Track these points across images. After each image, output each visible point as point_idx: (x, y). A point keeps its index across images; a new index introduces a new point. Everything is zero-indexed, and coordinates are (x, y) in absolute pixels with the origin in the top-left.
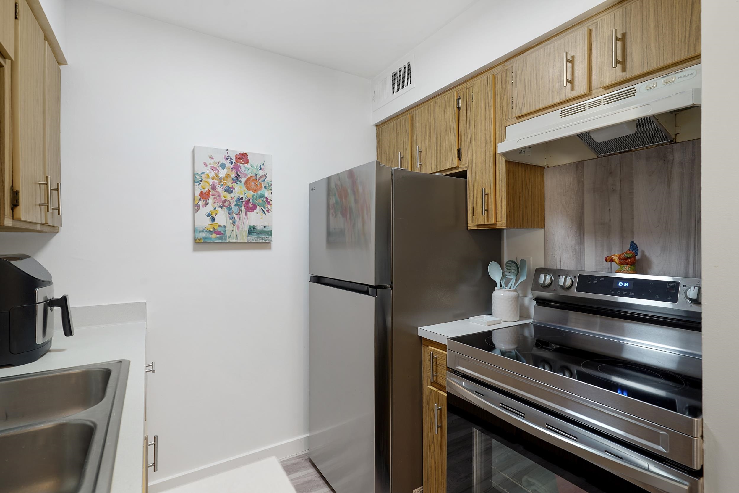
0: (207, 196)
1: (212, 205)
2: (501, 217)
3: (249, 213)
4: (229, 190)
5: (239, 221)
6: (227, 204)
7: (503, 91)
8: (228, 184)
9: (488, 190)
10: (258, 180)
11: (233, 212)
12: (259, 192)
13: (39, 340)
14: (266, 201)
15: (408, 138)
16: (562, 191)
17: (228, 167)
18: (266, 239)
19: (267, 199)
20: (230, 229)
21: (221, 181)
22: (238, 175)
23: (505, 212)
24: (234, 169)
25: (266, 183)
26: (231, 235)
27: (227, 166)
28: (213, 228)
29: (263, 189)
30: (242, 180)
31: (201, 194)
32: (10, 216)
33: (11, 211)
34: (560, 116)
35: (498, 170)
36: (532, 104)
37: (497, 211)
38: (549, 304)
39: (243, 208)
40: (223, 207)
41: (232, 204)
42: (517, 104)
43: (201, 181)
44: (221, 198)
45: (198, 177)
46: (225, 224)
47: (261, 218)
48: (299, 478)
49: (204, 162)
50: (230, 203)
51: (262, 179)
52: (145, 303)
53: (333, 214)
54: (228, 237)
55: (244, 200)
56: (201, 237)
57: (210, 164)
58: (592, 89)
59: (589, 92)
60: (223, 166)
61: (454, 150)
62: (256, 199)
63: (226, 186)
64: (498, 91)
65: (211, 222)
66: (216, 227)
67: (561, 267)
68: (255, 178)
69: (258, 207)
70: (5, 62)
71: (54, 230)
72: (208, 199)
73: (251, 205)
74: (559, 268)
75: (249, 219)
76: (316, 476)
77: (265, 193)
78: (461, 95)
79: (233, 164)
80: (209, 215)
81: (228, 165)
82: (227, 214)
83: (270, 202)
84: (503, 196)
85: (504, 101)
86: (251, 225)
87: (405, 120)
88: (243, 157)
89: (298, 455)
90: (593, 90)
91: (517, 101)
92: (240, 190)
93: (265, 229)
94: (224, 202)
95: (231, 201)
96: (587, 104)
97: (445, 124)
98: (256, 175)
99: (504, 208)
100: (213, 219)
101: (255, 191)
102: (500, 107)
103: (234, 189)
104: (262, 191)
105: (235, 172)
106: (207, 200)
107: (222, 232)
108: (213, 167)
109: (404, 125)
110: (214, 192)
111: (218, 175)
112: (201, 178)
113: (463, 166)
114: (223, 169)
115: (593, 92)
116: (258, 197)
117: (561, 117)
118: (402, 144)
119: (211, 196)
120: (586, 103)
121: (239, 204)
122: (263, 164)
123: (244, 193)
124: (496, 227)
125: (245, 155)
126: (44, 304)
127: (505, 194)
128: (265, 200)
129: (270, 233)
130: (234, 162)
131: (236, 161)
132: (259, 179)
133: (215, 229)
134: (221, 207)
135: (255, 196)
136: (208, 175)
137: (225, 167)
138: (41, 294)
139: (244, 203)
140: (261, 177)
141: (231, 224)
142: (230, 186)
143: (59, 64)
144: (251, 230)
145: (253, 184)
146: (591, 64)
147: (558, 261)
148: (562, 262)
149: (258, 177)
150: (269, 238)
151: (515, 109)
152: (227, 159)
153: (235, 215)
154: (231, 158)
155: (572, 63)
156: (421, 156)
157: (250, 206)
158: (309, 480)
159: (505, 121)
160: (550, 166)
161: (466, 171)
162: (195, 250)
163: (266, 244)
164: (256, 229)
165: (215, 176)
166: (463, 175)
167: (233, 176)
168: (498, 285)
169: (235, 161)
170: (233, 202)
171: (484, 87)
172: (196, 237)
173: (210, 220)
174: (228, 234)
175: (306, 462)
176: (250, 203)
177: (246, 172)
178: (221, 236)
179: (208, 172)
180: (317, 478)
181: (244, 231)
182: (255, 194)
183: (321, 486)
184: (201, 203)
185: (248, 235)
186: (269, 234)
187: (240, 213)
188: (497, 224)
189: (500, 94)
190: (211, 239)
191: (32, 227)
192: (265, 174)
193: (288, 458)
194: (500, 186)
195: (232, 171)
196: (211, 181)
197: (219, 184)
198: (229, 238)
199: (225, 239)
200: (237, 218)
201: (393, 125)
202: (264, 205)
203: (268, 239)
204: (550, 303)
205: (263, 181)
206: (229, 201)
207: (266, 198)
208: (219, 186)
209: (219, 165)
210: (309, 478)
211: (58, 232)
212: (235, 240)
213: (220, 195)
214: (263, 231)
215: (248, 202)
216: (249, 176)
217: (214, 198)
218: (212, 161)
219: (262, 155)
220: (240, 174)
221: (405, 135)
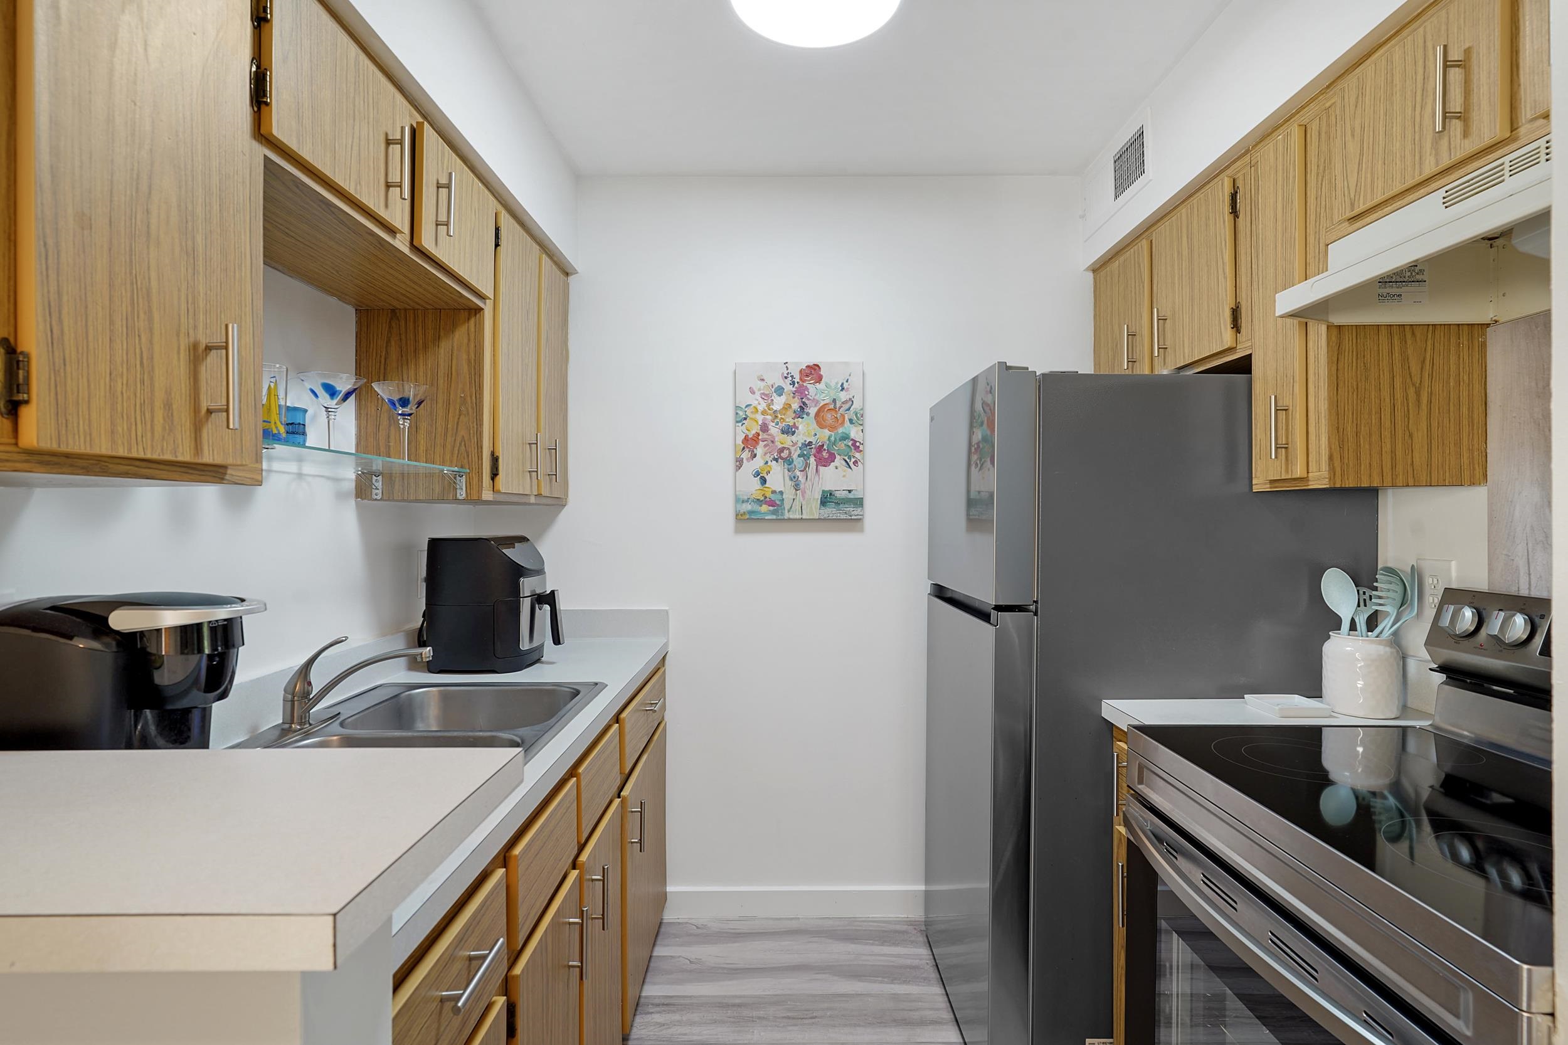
0: (754, 442)
1: (761, 457)
2: (1319, 462)
3: (821, 469)
4: (789, 431)
5: (805, 484)
6: (785, 454)
7: (1323, 161)
8: (787, 420)
9: (1288, 398)
10: (837, 409)
11: (795, 467)
12: (840, 430)
13: (525, 645)
14: (852, 445)
15: (1144, 291)
16: (1533, 384)
17: (787, 392)
18: (853, 513)
19: (855, 442)
20: (790, 496)
21: (776, 417)
22: (804, 403)
23: (1325, 449)
24: (797, 394)
25: (852, 412)
26: (791, 507)
27: (785, 390)
28: (763, 495)
29: (847, 423)
30: (810, 412)
31: (746, 440)
32: (490, 487)
33: (491, 482)
34: (1444, 203)
35: (1311, 350)
36: (1376, 184)
37: (1310, 446)
38: (1483, 686)
39: (812, 460)
40: (780, 460)
41: (793, 454)
42: (1346, 189)
43: (745, 419)
44: (776, 444)
45: (741, 413)
46: (782, 489)
47: (844, 476)
48: (898, 956)
49: (750, 388)
50: (790, 453)
51: (846, 406)
52: (667, 611)
53: (977, 464)
54: (786, 511)
55: (813, 446)
56: (745, 511)
57: (759, 390)
58: (1518, 123)
59: (1512, 132)
60: (780, 391)
61: (1223, 311)
62: (834, 443)
63: (784, 423)
64: (1313, 162)
65: (760, 486)
66: (769, 495)
67: (1529, 589)
68: (832, 407)
69: (838, 457)
70: (485, 303)
71: (559, 503)
72: (755, 447)
73: (825, 454)
74: (1524, 592)
75: (822, 478)
76: (927, 963)
77: (850, 431)
78: (1240, 183)
79: (796, 385)
80: (757, 474)
81: (788, 388)
82: (786, 471)
83: (859, 447)
84: (1323, 411)
85: (1324, 184)
86: (826, 490)
87: (1138, 254)
88: (813, 372)
89: (908, 919)
90: (1522, 125)
91: (1346, 183)
92: (807, 430)
93: (851, 496)
94: (781, 450)
95: (792, 449)
96: (1507, 164)
97: (1207, 254)
98: (834, 401)
99: (1323, 439)
100: (764, 481)
101: (832, 428)
102: (1316, 198)
103: (797, 428)
104: (845, 428)
105: (798, 398)
106: (755, 450)
107: (778, 502)
108: (763, 394)
109: (1137, 265)
110: (765, 436)
111: (771, 407)
112: (746, 415)
113: (1245, 346)
114: (780, 395)
115: (1522, 131)
116: (838, 439)
117: (1446, 207)
118: (1133, 307)
119: (760, 442)
120: (1503, 164)
121: (805, 453)
122: (848, 380)
123: (813, 433)
124: (1308, 485)
125: (816, 368)
126: (531, 599)
127: (1326, 406)
128: (850, 444)
129: (859, 502)
130: (798, 383)
131: (801, 379)
132: (840, 408)
133: (766, 497)
134: (776, 460)
135: (833, 437)
136: (755, 408)
137: (783, 392)
138: (528, 586)
139: (813, 451)
140: (843, 403)
141: (792, 488)
142: (791, 424)
143: (567, 274)
144: (826, 498)
145: (829, 416)
146: (1516, 60)
147: (1522, 574)
148: (1532, 577)
149: (838, 405)
150: (858, 511)
151: (1342, 201)
152: (786, 378)
153: (798, 473)
154: (792, 376)
155: (1465, 68)
156: (1166, 330)
157: (823, 456)
158: (914, 965)
159: (1326, 232)
160: (1502, 320)
161: (1250, 355)
162: (737, 531)
163: (854, 523)
164: (834, 495)
165: (766, 408)
166: (1243, 366)
167: (795, 406)
168: (1346, 625)
169: (799, 381)
170: (796, 450)
171: (1280, 159)
172: (738, 510)
173: (759, 482)
174: (787, 506)
175: (919, 934)
176: (825, 450)
177: (816, 397)
178: (776, 508)
179: (757, 402)
180: (928, 967)
181: (814, 499)
182: (833, 434)
183: (930, 981)
184: (746, 455)
185: (820, 507)
186: (857, 504)
187: (807, 469)
188: (1310, 478)
189: (1316, 167)
190: (759, 513)
191: (524, 500)
192: (851, 397)
193: (891, 919)
194: (1315, 387)
195: (794, 398)
196: (760, 418)
197: (773, 422)
198: (789, 511)
199: (783, 514)
200: (802, 479)
201: (1119, 266)
202: (848, 453)
203: (856, 513)
204: (1485, 685)
205: (847, 410)
206: (788, 449)
207: (852, 440)
208: (774, 424)
209: (773, 390)
210: (916, 962)
211: (565, 506)
212: (799, 514)
213: (774, 439)
214: (847, 498)
215: (820, 448)
216: (822, 403)
217: (765, 446)
218: (762, 384)
219: (847, 364)
220: (807, 402)
221: (1139, 286)
